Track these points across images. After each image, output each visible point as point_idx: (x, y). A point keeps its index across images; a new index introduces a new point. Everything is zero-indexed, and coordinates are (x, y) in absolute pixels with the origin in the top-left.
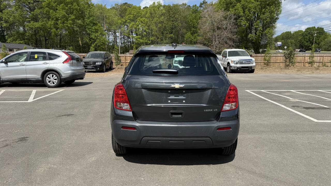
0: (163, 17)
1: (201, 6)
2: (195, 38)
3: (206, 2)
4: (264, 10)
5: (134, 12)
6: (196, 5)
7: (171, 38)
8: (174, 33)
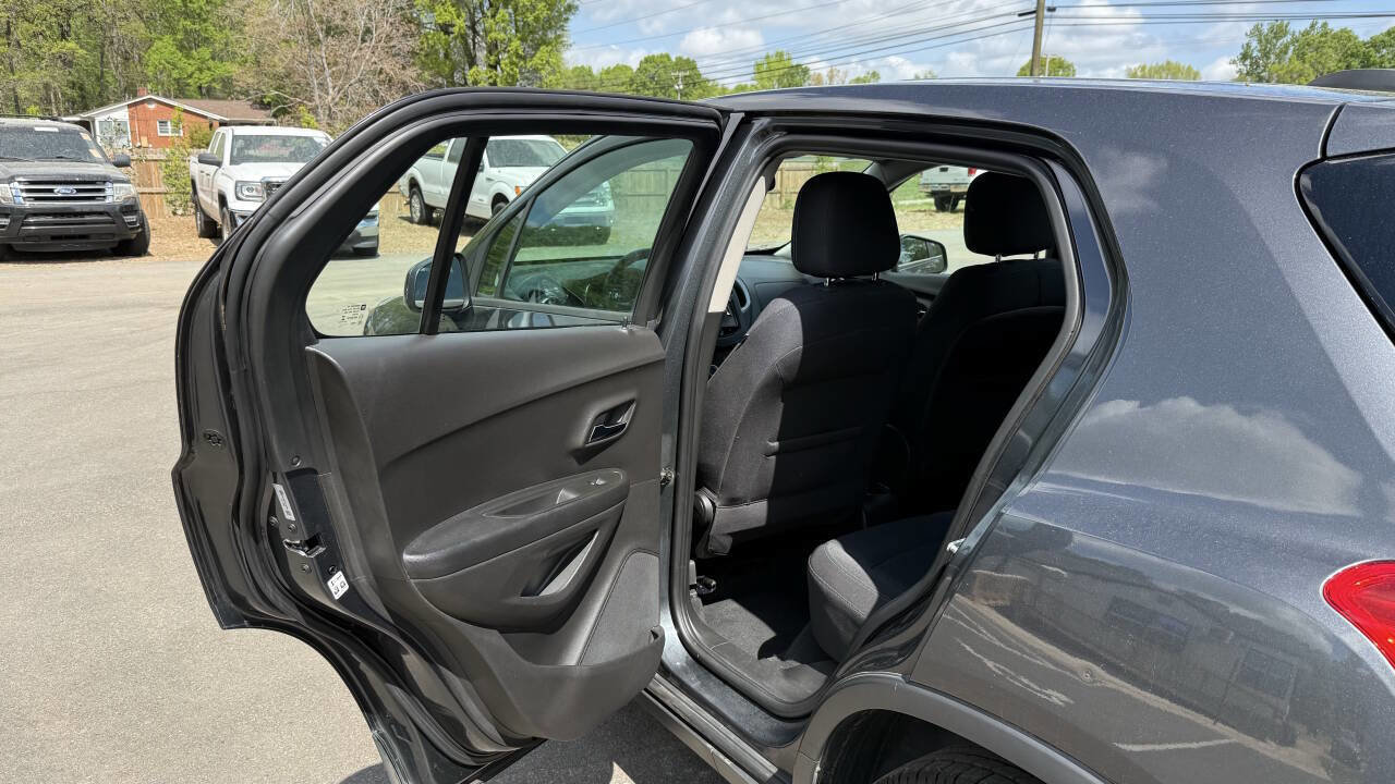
2: (201, 70)
7: (68, 63)
8: (77, 36)
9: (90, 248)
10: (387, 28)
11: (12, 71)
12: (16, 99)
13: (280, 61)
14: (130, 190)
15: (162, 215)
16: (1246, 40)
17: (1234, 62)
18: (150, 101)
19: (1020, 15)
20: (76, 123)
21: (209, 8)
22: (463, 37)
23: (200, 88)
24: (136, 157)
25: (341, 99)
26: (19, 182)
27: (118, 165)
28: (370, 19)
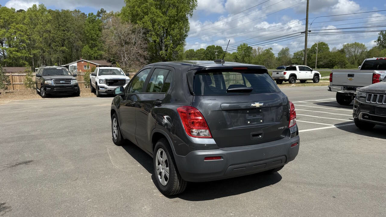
0: (49, 25)
1: (98, 15)
2: (95, 53)
3: (105, 12)
4: (173, 26)
5: (5, 16)
6: (92, 14)
7: (63, 52)
8: (66, 45)
9: (67, 94)
10: (140, 42)
11: (50, 55)
12: (51, 61)
13: (114, 50)
14: (77, 81)
15: (83, 88)
16: (379, 36)
17: (375, 42)
18: (82, 61)
19: (301, 33)
20: (64, 67)
21: (97, 38)
22: (159, 44)
23: (94, 57)
24: (78, 74)
25: (128, 60)
26: (53, 80)
27: (74, 76)
28: (136, 40)
